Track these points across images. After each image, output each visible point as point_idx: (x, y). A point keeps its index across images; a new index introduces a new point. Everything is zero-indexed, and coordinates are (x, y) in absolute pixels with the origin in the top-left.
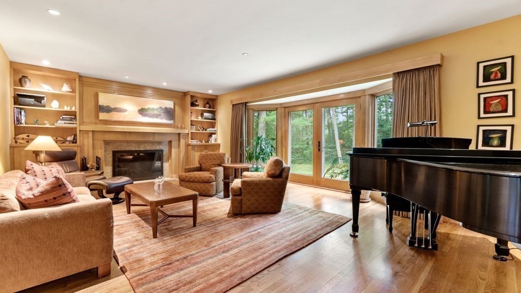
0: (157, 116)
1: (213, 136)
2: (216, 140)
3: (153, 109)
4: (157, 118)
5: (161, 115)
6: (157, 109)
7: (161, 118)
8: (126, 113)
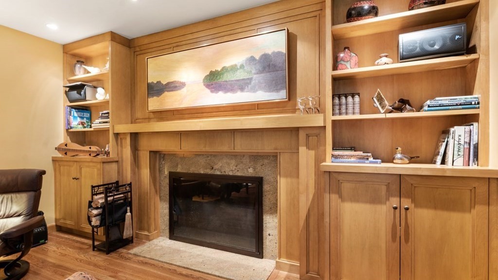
0: (242, 85)
1: (459, 131)
2: (475, 152)
3: (234, 68)
4: (242, 89)
5: (251, 79)
6: (242, 66)
7: (254, 90)
8: (183, 91)
